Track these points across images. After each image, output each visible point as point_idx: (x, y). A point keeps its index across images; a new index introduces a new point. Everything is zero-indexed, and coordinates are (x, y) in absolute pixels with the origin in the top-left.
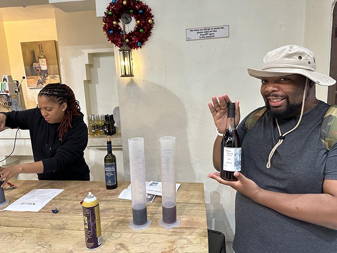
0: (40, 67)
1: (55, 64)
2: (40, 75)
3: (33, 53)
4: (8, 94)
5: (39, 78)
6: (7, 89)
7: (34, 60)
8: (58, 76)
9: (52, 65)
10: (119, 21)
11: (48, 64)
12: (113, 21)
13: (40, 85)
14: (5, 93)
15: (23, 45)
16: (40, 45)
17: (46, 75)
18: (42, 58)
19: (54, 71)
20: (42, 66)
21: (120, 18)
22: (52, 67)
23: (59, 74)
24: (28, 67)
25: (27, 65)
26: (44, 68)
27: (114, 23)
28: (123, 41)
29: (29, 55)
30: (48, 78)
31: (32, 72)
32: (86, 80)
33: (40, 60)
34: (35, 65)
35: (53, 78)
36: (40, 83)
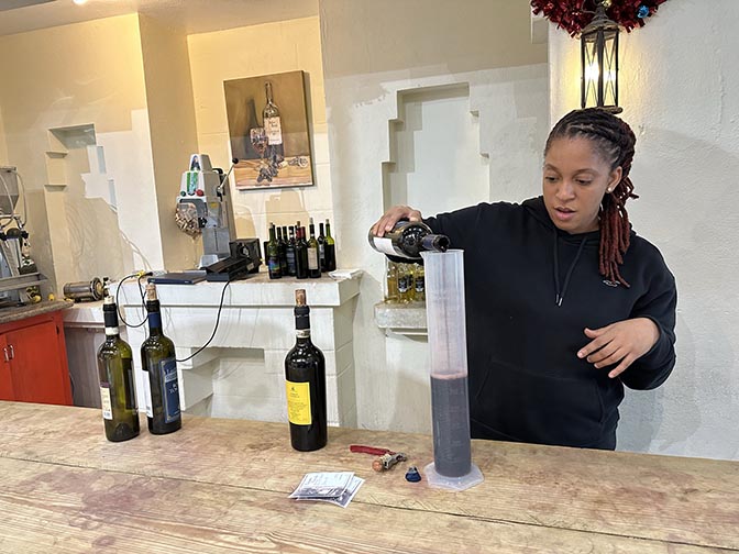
0: (266, 139)
1: (302, 131)
2: (266, 157)
3: (251, 104)
4: (204, 199)
5: (264, 165)
6: (201, 187)
7: (253, 121)
8: (308, 158)
9: (294, 131)
11: (284, 131)
13: (265, 181)
14: (195, 197)
15: (230, 86)
16: (267, 84)
17: (278, 158)
18: (273, 116)
19: (299, 147)
20: (270, 136)
22: (293, 137)
23: (310, 154)
24: (239, 140)
25: (236, 135)
26: (275, 139)
29: (241, 112)
30: (284, 163)
31: (247, 151)
32: (388, 160)
33: (266, 121)
34: (255, 133)
35: (295, 163)
36: (265, 176)
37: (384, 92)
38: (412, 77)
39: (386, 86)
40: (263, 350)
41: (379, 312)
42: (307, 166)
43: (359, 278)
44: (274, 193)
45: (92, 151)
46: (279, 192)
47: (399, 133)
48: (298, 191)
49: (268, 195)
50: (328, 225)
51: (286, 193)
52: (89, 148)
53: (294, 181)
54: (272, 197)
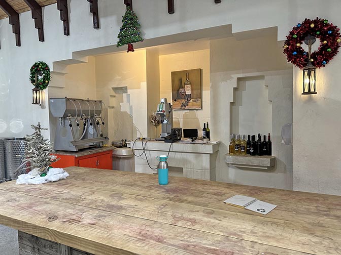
0: (185, 92)
1: (198, 90)
2: (185, 99)
3: (181, 80)
4: (165, 113)
5: (184, 101)
6: (164, 109)
7: (181, 86)
8: (200, 99)
9: (196, 90)
10: (302, 43)
11: (192, 90)
12: (297, 43)
13: (184, 107)
14: (162, 113)
15: (173, 74)
16: (187, 73)
17: (189, 99)
18: (188, 84)
19: (197, 95)
20: (187, 91)
21: (303, 40)
22: (195, 92)
23: (201, 98)
24: (175, 92)
26: (188, 92)
27: (298, 45)
28: (307, 60)
29: (177, 83)
30: (191, 101)
31: (178, 96)
32: (232, 102)
33: (186, 86)
34: (181, 90)
35: (195, 101)
36: (184, 105)
37: (232, 78)
38: (243, 73)
39: (233, 76)
40: (182, 168)
41: (227, 157)
42: (199, 102)
43: (219, 144)
44: (186, 111)
45: (124, 95)
46: (188, 111)
47: (236, 92)
48: (195, 111)
49: (184, 112)
50: (207, 124)
51: (191, 112)
52: (124, 94)
53: (194, 107)
54: (185, 113)
